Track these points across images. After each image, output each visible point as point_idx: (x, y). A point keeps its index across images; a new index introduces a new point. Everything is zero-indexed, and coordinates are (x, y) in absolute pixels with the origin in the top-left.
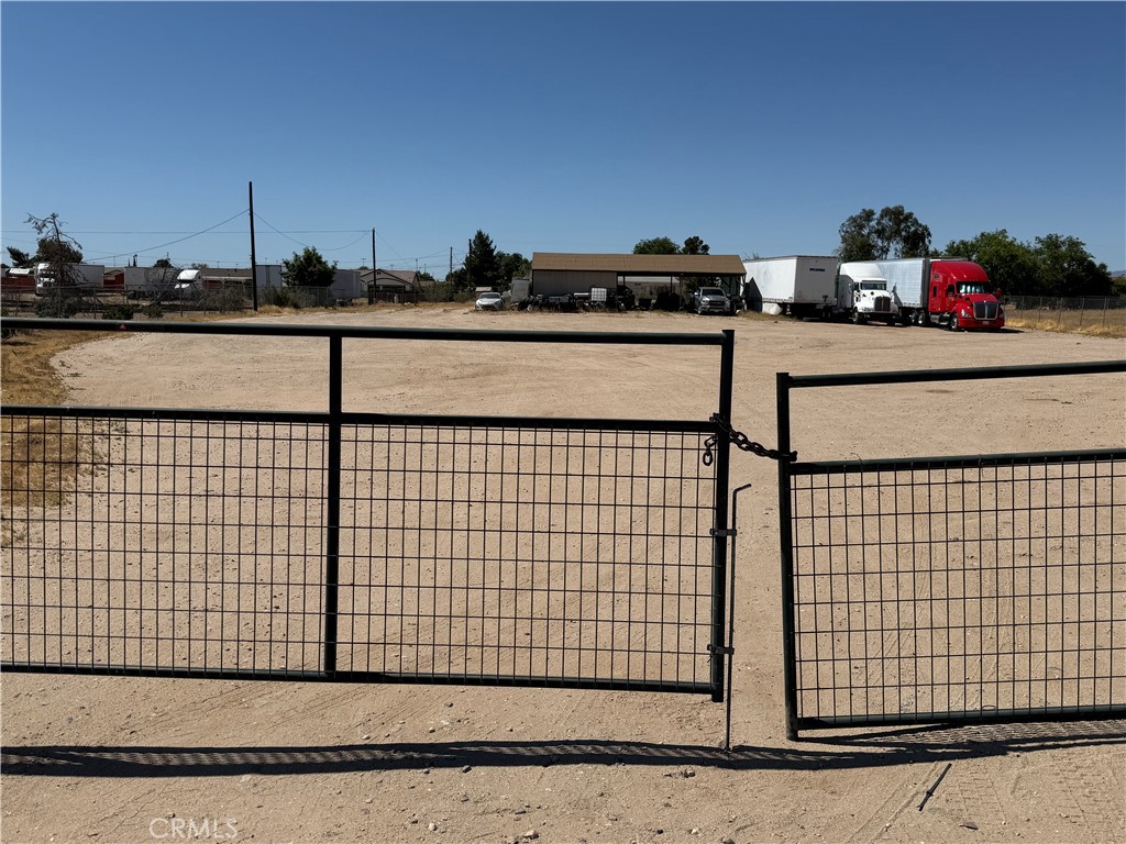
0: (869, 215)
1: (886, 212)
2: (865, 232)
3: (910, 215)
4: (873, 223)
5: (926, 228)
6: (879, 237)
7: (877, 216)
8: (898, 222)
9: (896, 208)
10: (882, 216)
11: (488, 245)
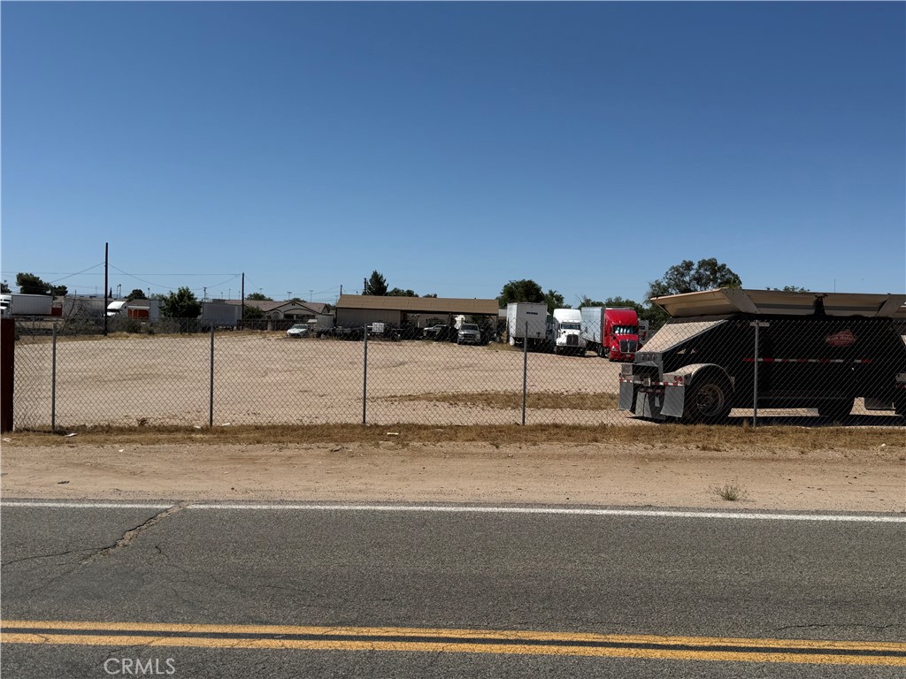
0: (688, 266)
1: (703, 264)
2: (687, 279)
3: (724, 266)
4: (692, 272)
5: (736, 277)
6: (698, 283)
7: (696, 266)
8: (714, 272)
9: (710, 260)
10: (700, 267)
11: (382, 283)
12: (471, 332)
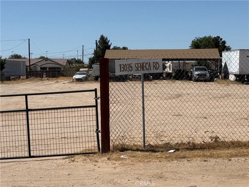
11: (107, 43)
12: (203, 72)
